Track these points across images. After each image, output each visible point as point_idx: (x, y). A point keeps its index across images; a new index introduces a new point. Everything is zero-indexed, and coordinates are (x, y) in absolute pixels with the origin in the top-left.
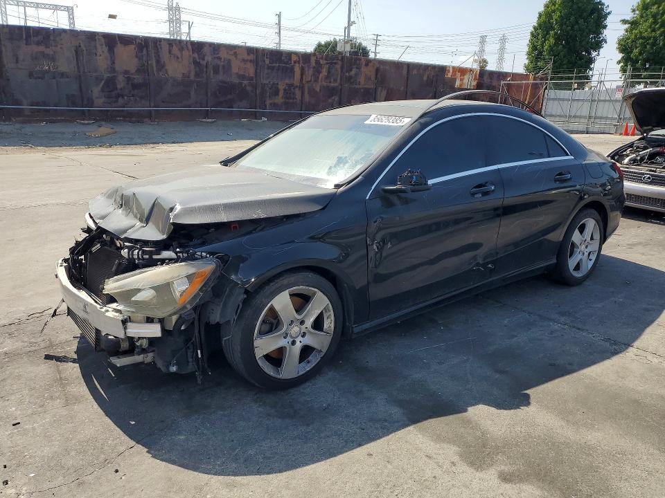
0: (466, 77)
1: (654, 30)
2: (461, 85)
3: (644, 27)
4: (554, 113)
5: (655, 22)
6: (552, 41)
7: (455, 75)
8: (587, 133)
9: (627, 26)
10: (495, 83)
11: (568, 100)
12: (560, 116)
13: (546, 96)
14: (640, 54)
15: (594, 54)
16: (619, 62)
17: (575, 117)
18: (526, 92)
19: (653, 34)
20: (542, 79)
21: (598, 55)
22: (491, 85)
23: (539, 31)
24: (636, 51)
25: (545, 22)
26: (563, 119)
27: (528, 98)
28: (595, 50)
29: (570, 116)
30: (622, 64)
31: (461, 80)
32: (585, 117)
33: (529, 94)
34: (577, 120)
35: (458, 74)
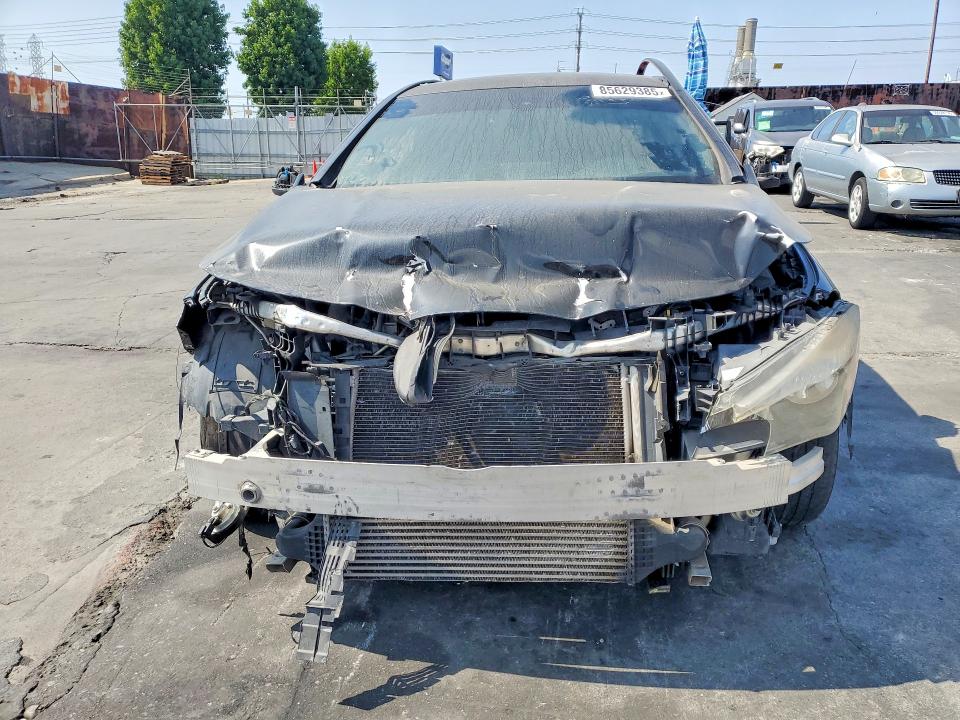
0: (47, 95)
1: (279, 45)
2: (40, 107)
3: (265, 40)
4: (211, 151)
5: (278, 34)
6: (158, 47)
7: (26, 91)
8: (264, 177)
9: (243, 37)
10: (102, 105)
11: (227, 132)
12: (221, 155)
13: (192, 126)
14: (270, 75)
15: (221, 72)
16: (246, 86)
17: (242, 155)
18: (159, 119)
19: (280, 49)
20: (178, 101)
21: (227, 73)
22: (95, 109)
23: (132, 31)
24: (264, 71)
25: (138, 19)
26: (225, 159)
27: (164, 129)
28: (222, 65)
29: (235, 155)
30: (249, 88)
31: (40, 99)
32: (256, 156)
33: (164, 123)
34: (246, 160)
35: (32, 90)
